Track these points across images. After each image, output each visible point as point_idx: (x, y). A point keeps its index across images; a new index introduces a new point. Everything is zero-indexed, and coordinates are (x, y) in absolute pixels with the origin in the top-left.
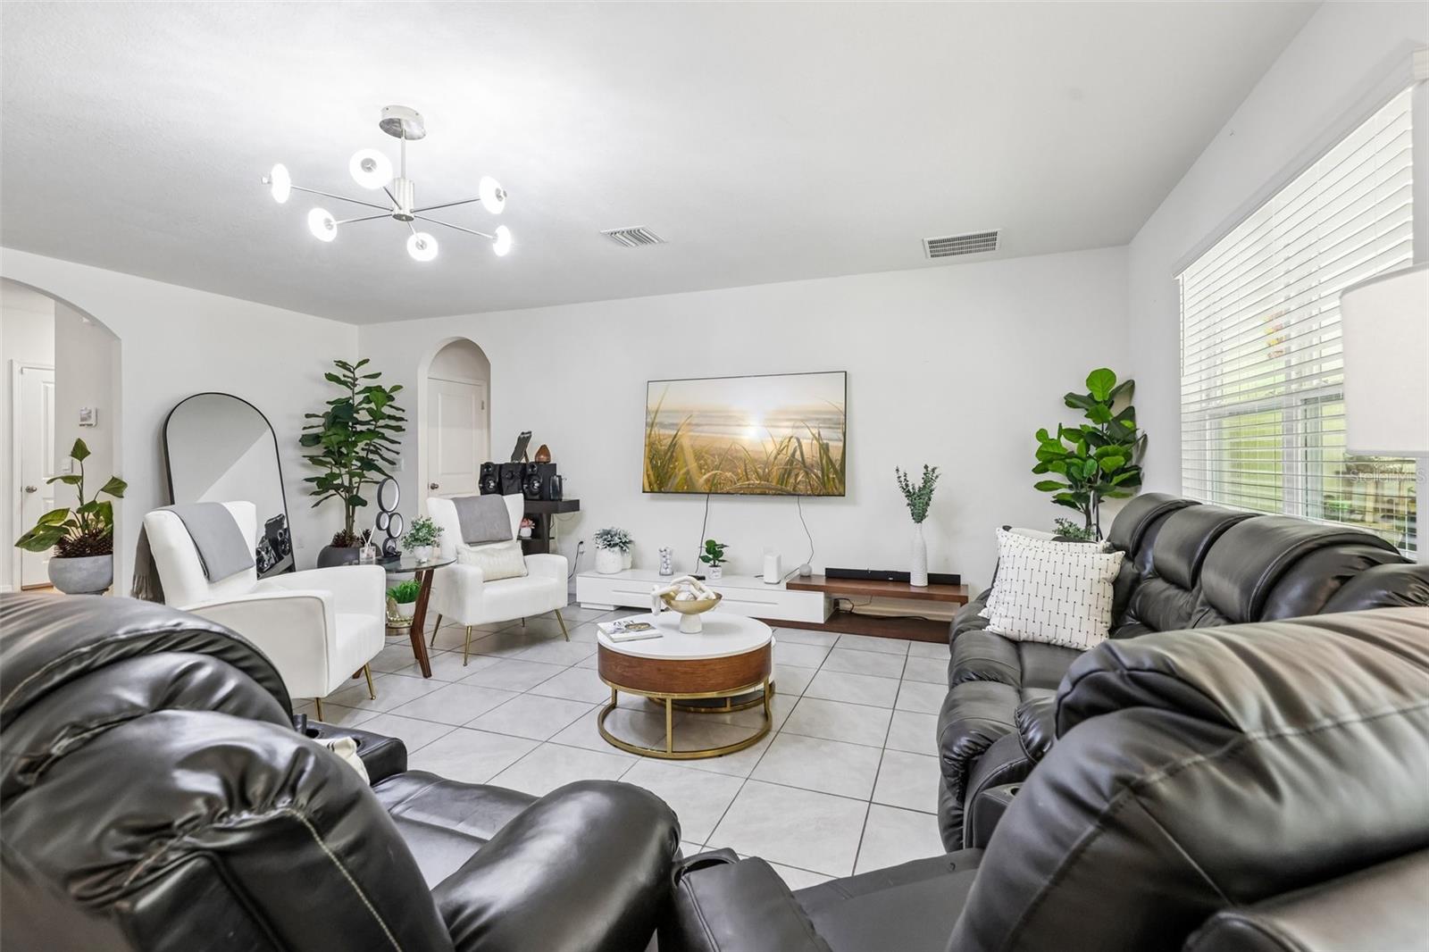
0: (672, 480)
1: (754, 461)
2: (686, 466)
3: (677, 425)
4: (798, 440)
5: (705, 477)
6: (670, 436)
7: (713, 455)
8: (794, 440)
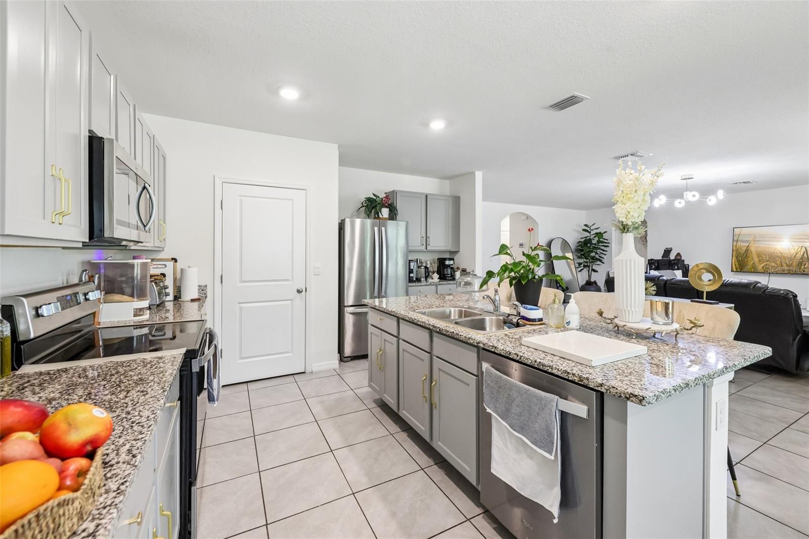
0: (746, 267)
1: (784, 258)
2: (753, 260)
3: (749, 241)
4: (805, 248)
5: (762, 265)
6: (745, 246)
7: (766, 255)
8: (804, 248)
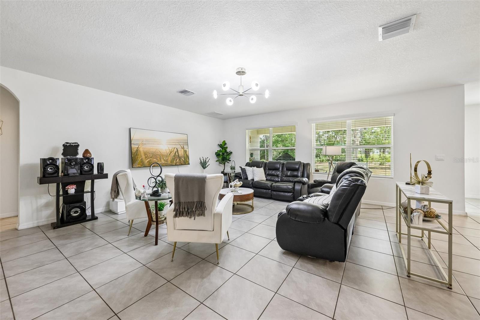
0: (137, 161)
1: (163, 155)
2: (141, 157)
3: (138, 144)
4: (177, 149)
5: (147, 160)
6: (136, 147)
7: (150, 154)
8: (175, 149)
